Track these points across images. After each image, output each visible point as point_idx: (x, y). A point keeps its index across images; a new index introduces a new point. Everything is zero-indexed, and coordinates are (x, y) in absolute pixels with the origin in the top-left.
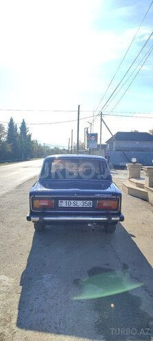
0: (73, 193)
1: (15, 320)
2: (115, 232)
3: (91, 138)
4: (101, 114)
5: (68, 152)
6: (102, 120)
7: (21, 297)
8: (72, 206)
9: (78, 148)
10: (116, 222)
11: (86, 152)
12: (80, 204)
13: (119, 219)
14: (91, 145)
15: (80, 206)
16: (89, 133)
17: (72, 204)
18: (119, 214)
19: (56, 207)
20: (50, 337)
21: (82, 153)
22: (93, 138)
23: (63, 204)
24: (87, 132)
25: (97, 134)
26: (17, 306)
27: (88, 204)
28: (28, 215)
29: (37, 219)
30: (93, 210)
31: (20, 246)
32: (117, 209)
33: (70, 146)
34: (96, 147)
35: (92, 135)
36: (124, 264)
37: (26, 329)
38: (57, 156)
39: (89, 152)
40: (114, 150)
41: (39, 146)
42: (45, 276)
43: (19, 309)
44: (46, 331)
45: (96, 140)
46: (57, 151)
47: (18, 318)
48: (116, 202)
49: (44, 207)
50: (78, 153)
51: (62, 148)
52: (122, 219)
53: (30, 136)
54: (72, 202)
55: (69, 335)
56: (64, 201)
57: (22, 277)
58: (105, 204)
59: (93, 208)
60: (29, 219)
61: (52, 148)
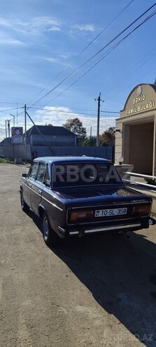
3: (16, 132)
4: (25, 107)
6: (26, 113)
8: (108, 215)
12: (116, 212)
14: (16, 140)
15: (116, 214)
17: (108, 213)
19: (93, 218)
22: (18, 132)
23: (100, 214)
25: (22, 128)
27: (123, 211)
35: (17, 128)
49: (80, 220)
54: (108, 210)
56: (101, 211)
59: (128, 215)
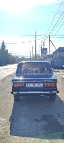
0: (33, 80)
1: (9, 133)
2: (56, 100)
3: (44, 51)
4: (49, 37)
5: (30, 59)
6: (50, 40)
7: (10, 126)
8: (33, 86)
9: (36, 57)
10: (55, 94)
11: (41, 59)
12: (37, 85)
13: (56, 92)
14: (44, 55)
15: (37, 86)
16: (42, 48)
17: (33, 85)
18: (56, 90)
19: (25, 87)
20: (25, 138)
21: (38, 60)
22: (45, 51)
23: (28, 85)
24: (41, 47)
25: (47, 49)
26: (9, 128)
27: (41, 85)
28: (11, 91)
29: (16, 93)
30: (43, 88)
31: (7, 107)
32: (55, 88)
33: (31, 56)
34: (46, 56)
35: (44, 49)
36: (58, 113)
37: (14, 136)
38: (24, 62)
39: (43, 60)
40: (58, 58)
41: (13, 57)
42: (20, 118)
43: (10, 129)
44: (23, 136)
45: (47, 52)
46: (23, 59)
47: (10, 132)
48: (55, 84)
49: (19, 87)
50: (36, 60)
51: (26, 58)
52: (58, 92)
53: (7, 51)
55: (33, 137)
57: (10, 119)
58: (49, 85)
59: (43, 87)
60: (12, 93)
61: (20, 57)
